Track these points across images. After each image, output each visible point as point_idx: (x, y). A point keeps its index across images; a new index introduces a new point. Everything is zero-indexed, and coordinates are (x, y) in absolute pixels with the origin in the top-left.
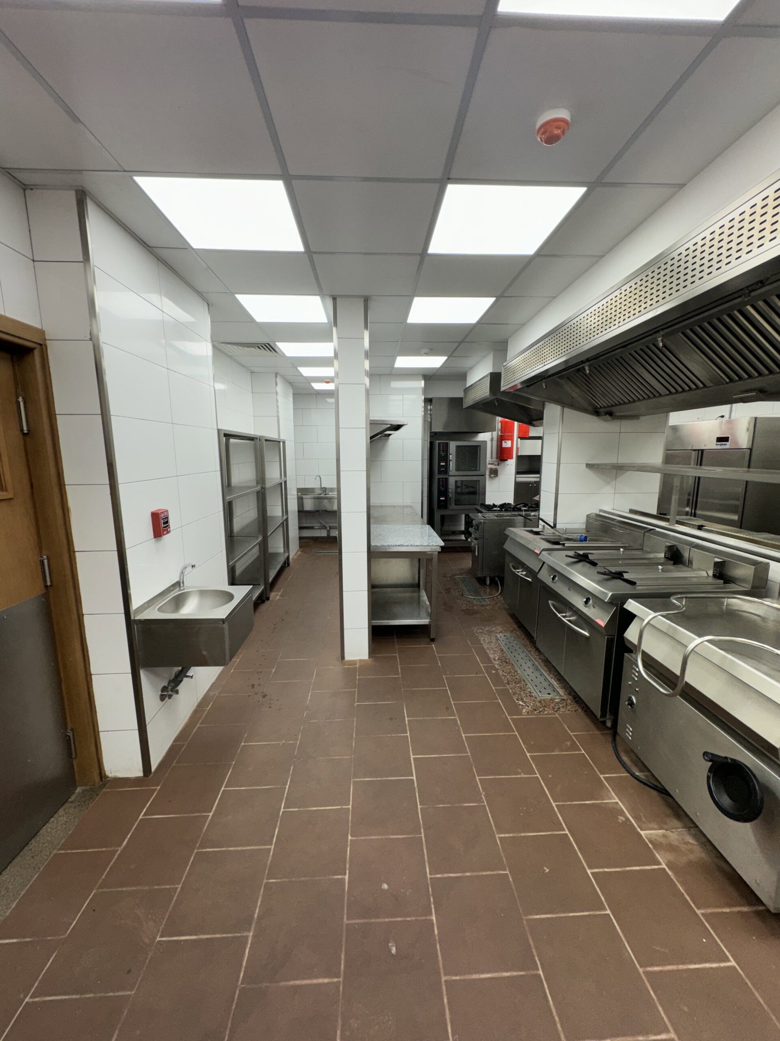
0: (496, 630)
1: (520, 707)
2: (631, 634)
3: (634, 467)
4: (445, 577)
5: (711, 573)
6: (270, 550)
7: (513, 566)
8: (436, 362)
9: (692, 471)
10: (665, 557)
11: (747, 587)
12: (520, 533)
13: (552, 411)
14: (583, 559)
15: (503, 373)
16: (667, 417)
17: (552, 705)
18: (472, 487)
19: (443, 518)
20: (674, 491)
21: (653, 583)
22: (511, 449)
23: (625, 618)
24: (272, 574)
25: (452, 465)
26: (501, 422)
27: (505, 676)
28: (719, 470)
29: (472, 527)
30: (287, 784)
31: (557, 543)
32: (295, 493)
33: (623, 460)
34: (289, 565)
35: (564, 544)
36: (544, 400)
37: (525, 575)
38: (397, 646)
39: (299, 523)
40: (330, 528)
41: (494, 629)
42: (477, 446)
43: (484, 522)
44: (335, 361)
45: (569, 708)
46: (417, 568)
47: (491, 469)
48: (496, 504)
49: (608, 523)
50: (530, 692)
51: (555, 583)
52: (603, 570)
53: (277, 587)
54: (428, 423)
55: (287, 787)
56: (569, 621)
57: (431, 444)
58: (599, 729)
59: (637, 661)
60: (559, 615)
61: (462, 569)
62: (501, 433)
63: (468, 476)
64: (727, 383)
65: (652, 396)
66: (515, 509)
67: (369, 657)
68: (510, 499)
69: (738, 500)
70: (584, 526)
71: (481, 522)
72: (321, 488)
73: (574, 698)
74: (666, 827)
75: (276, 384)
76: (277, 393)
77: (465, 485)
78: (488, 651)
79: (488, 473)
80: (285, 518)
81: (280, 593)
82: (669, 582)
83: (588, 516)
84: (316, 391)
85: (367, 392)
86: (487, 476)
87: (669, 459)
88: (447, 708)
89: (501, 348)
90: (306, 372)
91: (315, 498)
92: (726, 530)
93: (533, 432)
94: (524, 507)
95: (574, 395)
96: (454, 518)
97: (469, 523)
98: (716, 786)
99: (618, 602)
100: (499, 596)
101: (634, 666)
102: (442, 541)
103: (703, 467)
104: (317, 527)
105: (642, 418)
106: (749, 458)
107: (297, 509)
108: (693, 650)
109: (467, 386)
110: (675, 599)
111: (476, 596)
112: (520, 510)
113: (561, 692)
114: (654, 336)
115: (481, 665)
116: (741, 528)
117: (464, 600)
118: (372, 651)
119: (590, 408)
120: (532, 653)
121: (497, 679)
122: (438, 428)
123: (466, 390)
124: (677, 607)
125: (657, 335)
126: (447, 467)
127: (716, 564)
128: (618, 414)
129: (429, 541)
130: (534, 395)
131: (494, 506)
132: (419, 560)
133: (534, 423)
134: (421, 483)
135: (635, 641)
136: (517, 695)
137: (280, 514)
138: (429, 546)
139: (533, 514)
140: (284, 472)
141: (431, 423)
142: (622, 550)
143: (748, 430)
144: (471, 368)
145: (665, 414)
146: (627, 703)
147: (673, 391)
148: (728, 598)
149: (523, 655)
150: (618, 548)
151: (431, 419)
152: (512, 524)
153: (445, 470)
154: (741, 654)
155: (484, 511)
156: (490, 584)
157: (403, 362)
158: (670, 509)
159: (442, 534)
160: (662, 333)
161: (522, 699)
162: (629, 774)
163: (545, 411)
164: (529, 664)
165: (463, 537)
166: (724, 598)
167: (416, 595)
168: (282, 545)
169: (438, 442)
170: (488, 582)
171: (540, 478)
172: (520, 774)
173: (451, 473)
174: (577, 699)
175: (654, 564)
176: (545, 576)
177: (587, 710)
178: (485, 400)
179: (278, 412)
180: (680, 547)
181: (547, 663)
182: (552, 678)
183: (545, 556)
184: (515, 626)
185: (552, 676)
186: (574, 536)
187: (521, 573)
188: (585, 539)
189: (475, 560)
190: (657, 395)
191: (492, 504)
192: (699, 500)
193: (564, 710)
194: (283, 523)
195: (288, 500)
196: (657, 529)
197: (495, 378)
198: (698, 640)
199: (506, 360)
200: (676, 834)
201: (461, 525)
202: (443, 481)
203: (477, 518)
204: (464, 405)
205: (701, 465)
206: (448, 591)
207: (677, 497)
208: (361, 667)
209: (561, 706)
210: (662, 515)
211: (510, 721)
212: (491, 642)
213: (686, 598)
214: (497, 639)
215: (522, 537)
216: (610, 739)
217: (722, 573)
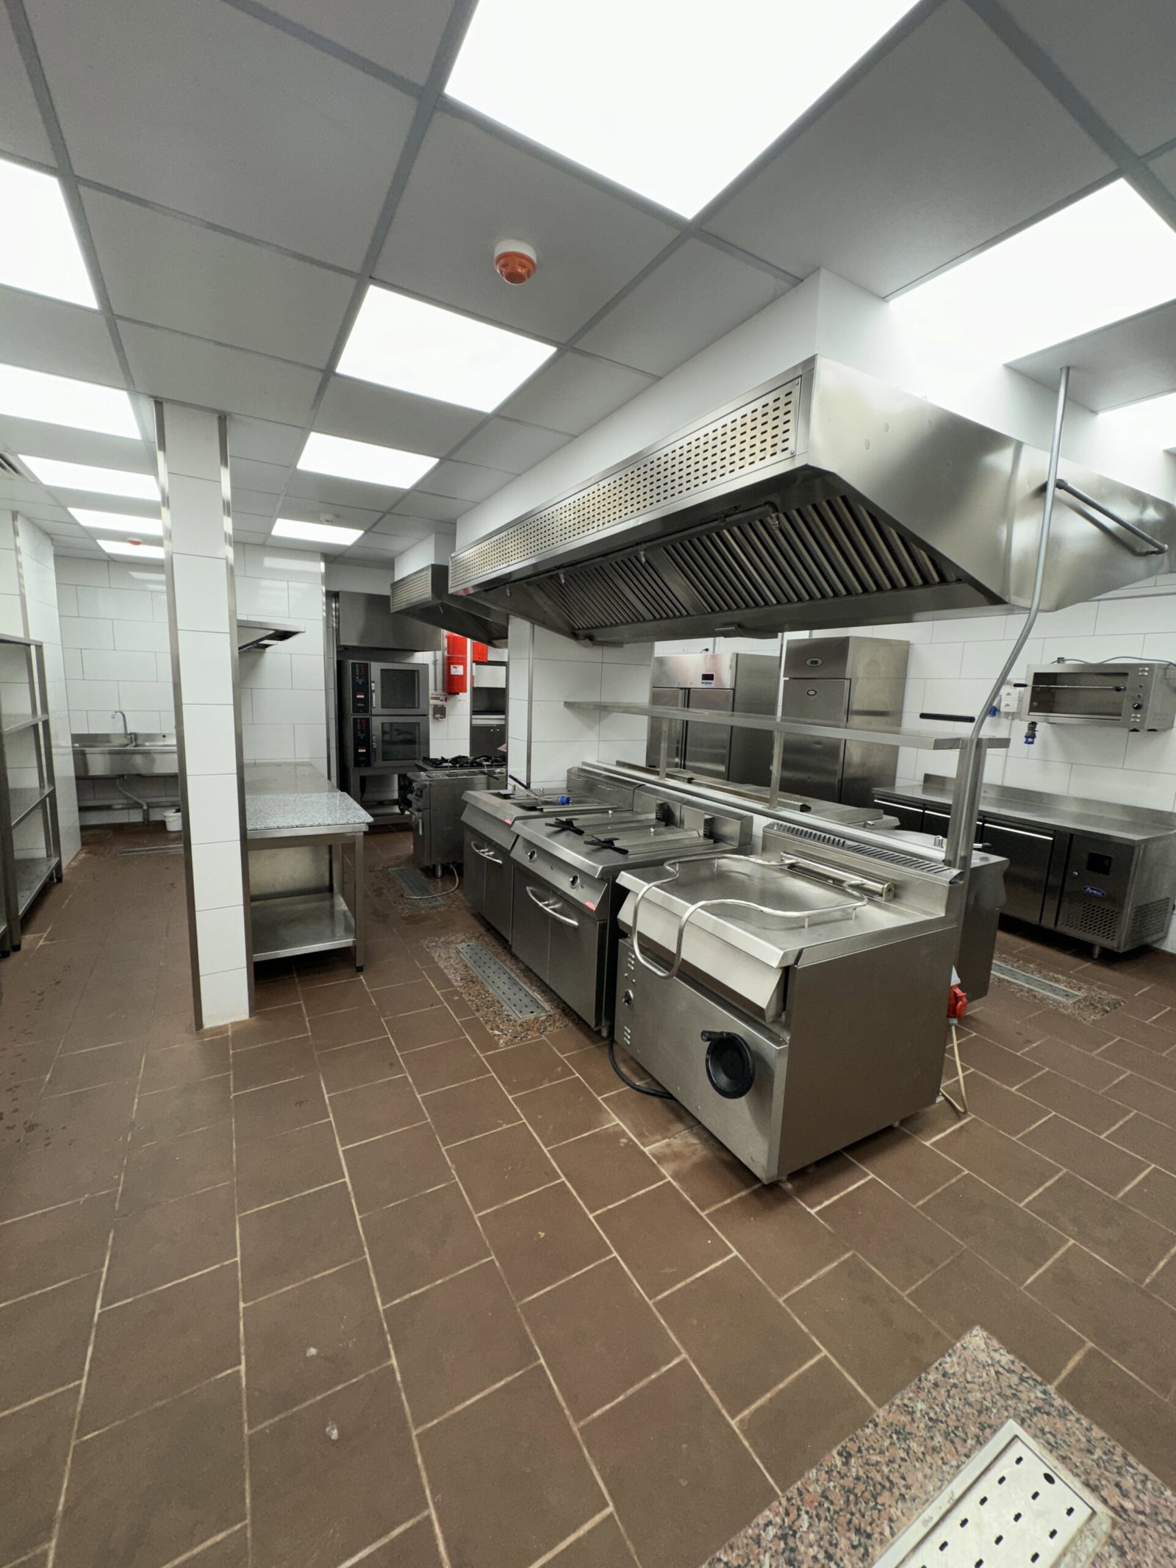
0: (456, 939)
1: (496, 1038)
2: (625, 915)
3: (620, 707)
4: (371, 871)
5: (702, 833)
6: (18, 855)
7: (475, 845)
8: (346, 536)
9: (680, 714)
10: (657, 818)
11: (735, 845)
12: (482, 798)
13: (519, 628)
14: (567, 827)
15: (450, 568)
16: (652, 648)
17: (537, 1026)
18: (408, 733)
19: (363, 780)
20: (663, 737)
21: (648, 849)
22: (463, 678)
23: (619, 895)
24: (24, 901)
25: (376, 699)
26: (448, 637)
27: (473, 1001)
28: (706, 712)
29: (411, 792)
30: (103, 1265)
31: (533, 809)
32: (68, 742)
33: (607, 698)
34: (60, 880)
35: (542, 810)
36: (508, 612)
37: (494, 856)
38: (299, 989)
39: (79, 800)
40: (150, 806)
41: (453, 938)
42: (413, 672)
43: (430, 785)
44: (164, 510)
45: (558, 1024)
46: (327, 861)
47: (435, 706)
48: (446, 757)
49: (593, 779)
50: (507, 1015)
51: (534, 862)
52: (590, 839)
53: (37, 922)
54: (334, 631)
55: (105, 1269)
56: (554, 910)
57: (340, 665)
58: (593, 1042)
59: (632, 946)
60: (541, 904)
61: (397, 858)
62: (448, 653)
63: (402, 717)
64: (709, 613)
65: (635, 620)
66: (474, 764)
67: (250, 1016)
68: (464, 750)
69: (724, 748)
70: (564, 785)
71: (426, 785)
72: (126, 734)
73: (563, 1011)
74: (669, 1134)
75: (16, 533)
76: (17, 550)
77: (397, 730)
78: (446, 971)
79: (431, 712)
80: (47, 791)
81: (45, 935)
82: (661, 847)
83: (569, 771)
84: (109, 555)
85: (231, 570)
86: (430, 716)
87: (656, 698)
88: (391, 1065)
89: (446, 531)
90: (86, 518)
91: (111, 753)
92: (716, 783)
93: (493, 654)
94: (486, 761)
95: (546, 609)
96: (382, 781)
97: (406, 786)
98: (714, 1068)
99: (609, 876)
100: (457, 891)
101: (630, 954)
102: (369, 816)
103: (690, 709)
104: (120, 806)
105: (626, 646)
106: (733, 700)
107: (72, 773)
108: (687, 921)
109: (396, 580)
110: (670, 865)
111: (423, 895)
112: (480, 765)
113: (547, 1006)
114: (635, 548)
115: (438, 992)
116: (728, 780)
117: (406, 903)
118: (256, 1004)
119: (567, 629)
120: (507, 962)
121: (461, 1008)
122: (350, 640)
123: (395, 586)
124: (670, 874)
125: (639, 547)
126: (367, 701)
127: (706, 821)
128: (599, 639)
129: (348, 817)
130: (493, 603)
131: (444, 760)
132: (330, 847)
133: (495, 642)
134: (325, 727)
135: (630, 922)
136: (490, 1023)
137: (36, 783)
138: (348, 823)
139: (498, 770)
140: (41, 700)
141: (338, 630)
142: (610, 812)
143: (731, 667)
144: (402, 553)
145: (650, 643)
146: (624, 1000)
147: (658, 616)
148: (719, 858)
149: (494, 968)
150: (605, 811)
151: (338, 623)
152: (469, 785)
153: (365, 706)
154: (731, 917)
155: (429, 768)
156: (443, 874)
157: (286, 528)
158: (659, 760)
159: (366, 805)
160: (644, 546)
161: (498, 1027)
162: (628, 1087)
163: (509, 627)
164: (504, 978)
165: (397, 810)
166: (714, 859)
167: (327, 903)
168: (42, 844)
169: (351, 661)
170: (440, 873)
171: (506, 720)
172: (501, 1125)
173: (374, 712)
174: (567, 1010)
175: (644, 827)
176: (520, 854)
177: (578, 1021)
178: (423, 604)
179: (21, 586)
180: (671, 803)
181: (528, 973)
182: (534, 991)
183: (519, 827)
184: (482, 930)
185: (533, 988)
186: (554, 798)
187: (487, 853)
188: (568, 802)
189: (418, 841)
190: (641, 619)
191: (440, 758)
192: (688, 748)
193: (551, 1029)
194: (43, 802)
195: (55, 758)
196: (648, 785)
197: (440, 574)
198: (692, 908)
199: (454, 550)
200: (681, 1140)
201: (393, 791)
202: (361, 722)
203: (419, 780)
204: (391, 607)
205: (688, 707)
206: (379, 892)
207: (666, 746)
208: (234, 1033)
209: (548, 1024)
210: (651, 768)
211: (484, 1060)
212: (450, 957)
213: (680, 863)
214: (458, 952)
215: (485, 803)
216: (606, 1050)
217: (712, 832)
